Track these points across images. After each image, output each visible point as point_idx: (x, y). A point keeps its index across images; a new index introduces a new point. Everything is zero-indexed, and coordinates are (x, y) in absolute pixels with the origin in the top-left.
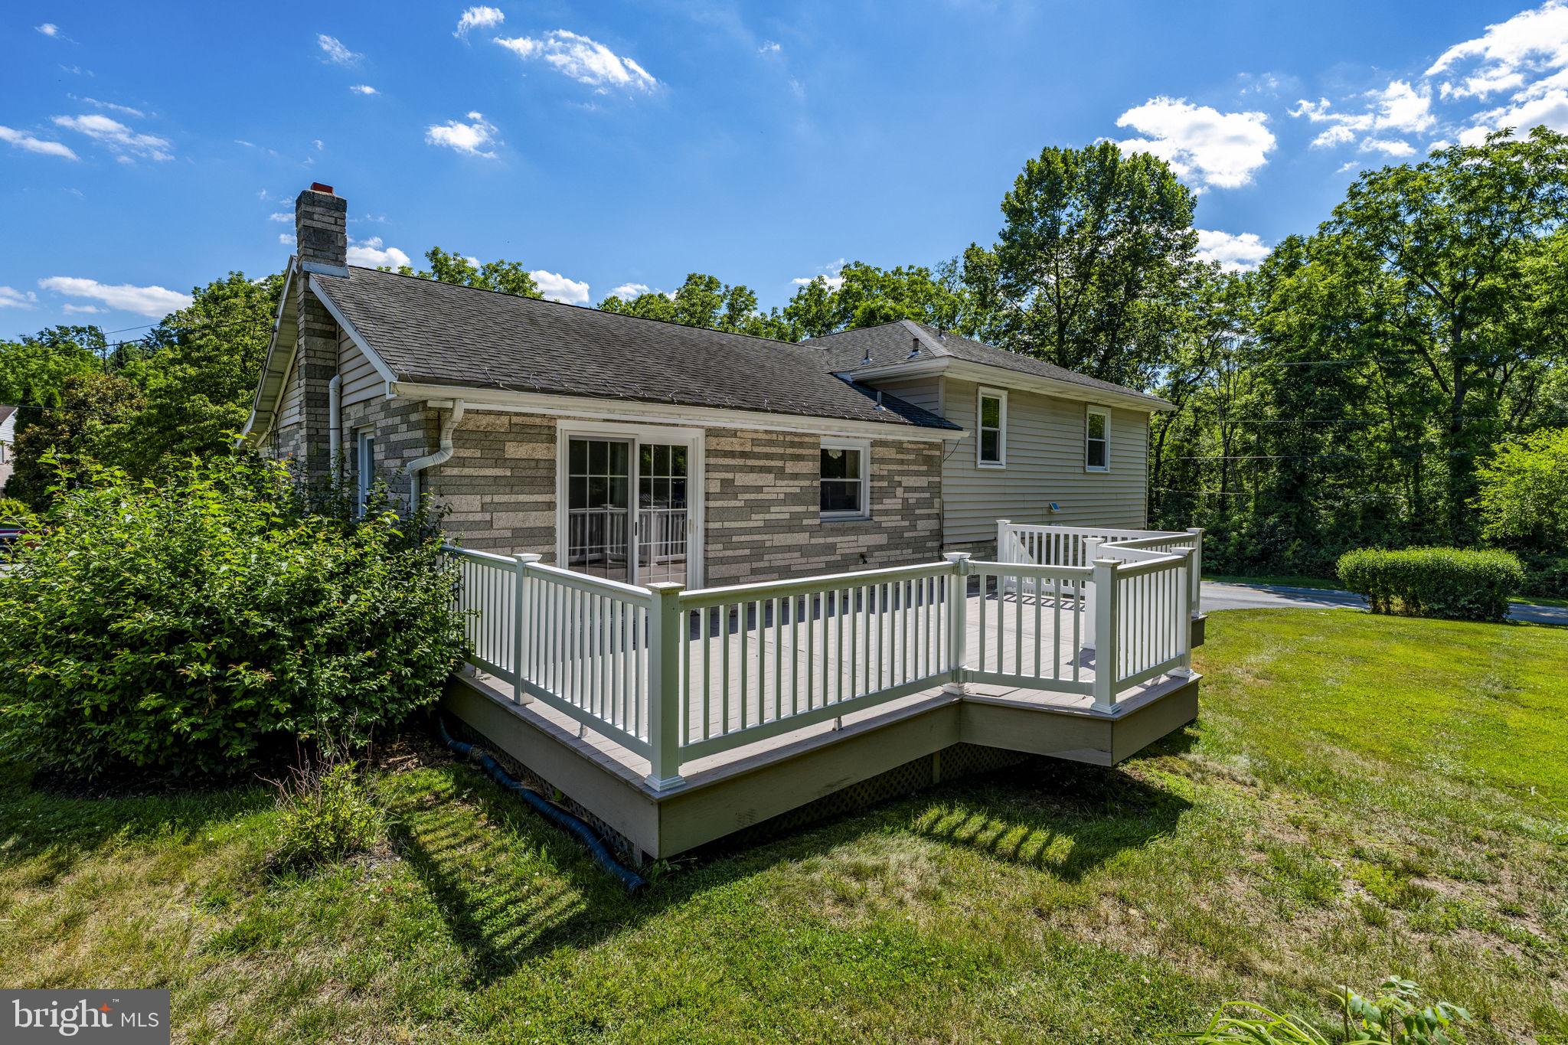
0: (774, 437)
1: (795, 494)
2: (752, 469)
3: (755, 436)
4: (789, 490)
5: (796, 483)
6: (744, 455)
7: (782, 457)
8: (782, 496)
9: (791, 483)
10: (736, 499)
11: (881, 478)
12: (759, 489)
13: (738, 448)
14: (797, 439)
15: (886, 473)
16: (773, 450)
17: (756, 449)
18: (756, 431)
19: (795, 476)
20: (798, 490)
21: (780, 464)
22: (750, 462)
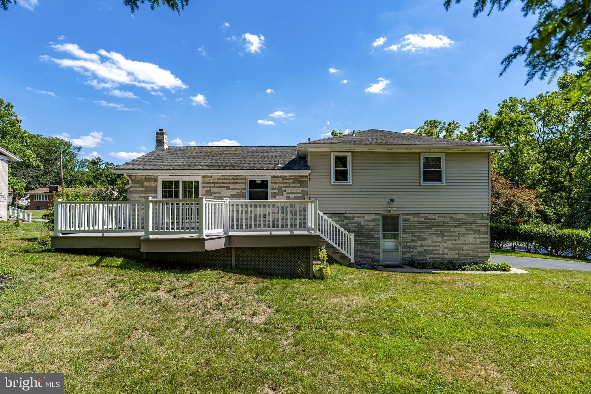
0: (226, 177)
1: (235, 194)
2: (217, 187)
3: (218, 177)
4: (232, 193)
5: (235, 191)
6: (214, 183)
7: (229, 183)
8: (229, 195)
9: (233, 191)
10: (211, 195)
11: (275, 189)
12: (220, 193)
13: (212, 181)
14: (235, 177)
15: (277, 187)
16: (226, 181)
17: (218, 181)
18: (219, 176)
19: (235, 189)
20: (236, 193)
21: (228, 185)
22: (216, 185)
